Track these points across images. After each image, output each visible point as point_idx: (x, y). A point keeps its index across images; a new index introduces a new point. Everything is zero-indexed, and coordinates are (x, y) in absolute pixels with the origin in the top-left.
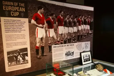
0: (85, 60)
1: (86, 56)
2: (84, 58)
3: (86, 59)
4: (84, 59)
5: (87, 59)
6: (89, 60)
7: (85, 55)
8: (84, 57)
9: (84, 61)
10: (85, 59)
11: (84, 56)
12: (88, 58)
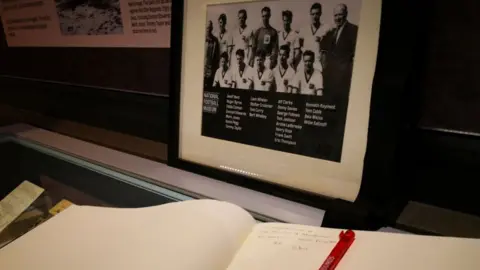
0: (233, 104)
1: (266, 48)
2: (221, 79)
3: (247, 95)
4: (209, 85)
5: (272, 95)
6: (326, 145)
7: (255, 22)
8: (215, 57)
9: (207, 117)
10: (223, 93)
11: (235, 39)
12: (299, 100)
